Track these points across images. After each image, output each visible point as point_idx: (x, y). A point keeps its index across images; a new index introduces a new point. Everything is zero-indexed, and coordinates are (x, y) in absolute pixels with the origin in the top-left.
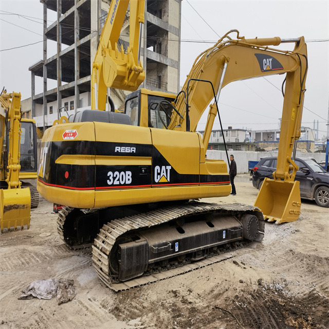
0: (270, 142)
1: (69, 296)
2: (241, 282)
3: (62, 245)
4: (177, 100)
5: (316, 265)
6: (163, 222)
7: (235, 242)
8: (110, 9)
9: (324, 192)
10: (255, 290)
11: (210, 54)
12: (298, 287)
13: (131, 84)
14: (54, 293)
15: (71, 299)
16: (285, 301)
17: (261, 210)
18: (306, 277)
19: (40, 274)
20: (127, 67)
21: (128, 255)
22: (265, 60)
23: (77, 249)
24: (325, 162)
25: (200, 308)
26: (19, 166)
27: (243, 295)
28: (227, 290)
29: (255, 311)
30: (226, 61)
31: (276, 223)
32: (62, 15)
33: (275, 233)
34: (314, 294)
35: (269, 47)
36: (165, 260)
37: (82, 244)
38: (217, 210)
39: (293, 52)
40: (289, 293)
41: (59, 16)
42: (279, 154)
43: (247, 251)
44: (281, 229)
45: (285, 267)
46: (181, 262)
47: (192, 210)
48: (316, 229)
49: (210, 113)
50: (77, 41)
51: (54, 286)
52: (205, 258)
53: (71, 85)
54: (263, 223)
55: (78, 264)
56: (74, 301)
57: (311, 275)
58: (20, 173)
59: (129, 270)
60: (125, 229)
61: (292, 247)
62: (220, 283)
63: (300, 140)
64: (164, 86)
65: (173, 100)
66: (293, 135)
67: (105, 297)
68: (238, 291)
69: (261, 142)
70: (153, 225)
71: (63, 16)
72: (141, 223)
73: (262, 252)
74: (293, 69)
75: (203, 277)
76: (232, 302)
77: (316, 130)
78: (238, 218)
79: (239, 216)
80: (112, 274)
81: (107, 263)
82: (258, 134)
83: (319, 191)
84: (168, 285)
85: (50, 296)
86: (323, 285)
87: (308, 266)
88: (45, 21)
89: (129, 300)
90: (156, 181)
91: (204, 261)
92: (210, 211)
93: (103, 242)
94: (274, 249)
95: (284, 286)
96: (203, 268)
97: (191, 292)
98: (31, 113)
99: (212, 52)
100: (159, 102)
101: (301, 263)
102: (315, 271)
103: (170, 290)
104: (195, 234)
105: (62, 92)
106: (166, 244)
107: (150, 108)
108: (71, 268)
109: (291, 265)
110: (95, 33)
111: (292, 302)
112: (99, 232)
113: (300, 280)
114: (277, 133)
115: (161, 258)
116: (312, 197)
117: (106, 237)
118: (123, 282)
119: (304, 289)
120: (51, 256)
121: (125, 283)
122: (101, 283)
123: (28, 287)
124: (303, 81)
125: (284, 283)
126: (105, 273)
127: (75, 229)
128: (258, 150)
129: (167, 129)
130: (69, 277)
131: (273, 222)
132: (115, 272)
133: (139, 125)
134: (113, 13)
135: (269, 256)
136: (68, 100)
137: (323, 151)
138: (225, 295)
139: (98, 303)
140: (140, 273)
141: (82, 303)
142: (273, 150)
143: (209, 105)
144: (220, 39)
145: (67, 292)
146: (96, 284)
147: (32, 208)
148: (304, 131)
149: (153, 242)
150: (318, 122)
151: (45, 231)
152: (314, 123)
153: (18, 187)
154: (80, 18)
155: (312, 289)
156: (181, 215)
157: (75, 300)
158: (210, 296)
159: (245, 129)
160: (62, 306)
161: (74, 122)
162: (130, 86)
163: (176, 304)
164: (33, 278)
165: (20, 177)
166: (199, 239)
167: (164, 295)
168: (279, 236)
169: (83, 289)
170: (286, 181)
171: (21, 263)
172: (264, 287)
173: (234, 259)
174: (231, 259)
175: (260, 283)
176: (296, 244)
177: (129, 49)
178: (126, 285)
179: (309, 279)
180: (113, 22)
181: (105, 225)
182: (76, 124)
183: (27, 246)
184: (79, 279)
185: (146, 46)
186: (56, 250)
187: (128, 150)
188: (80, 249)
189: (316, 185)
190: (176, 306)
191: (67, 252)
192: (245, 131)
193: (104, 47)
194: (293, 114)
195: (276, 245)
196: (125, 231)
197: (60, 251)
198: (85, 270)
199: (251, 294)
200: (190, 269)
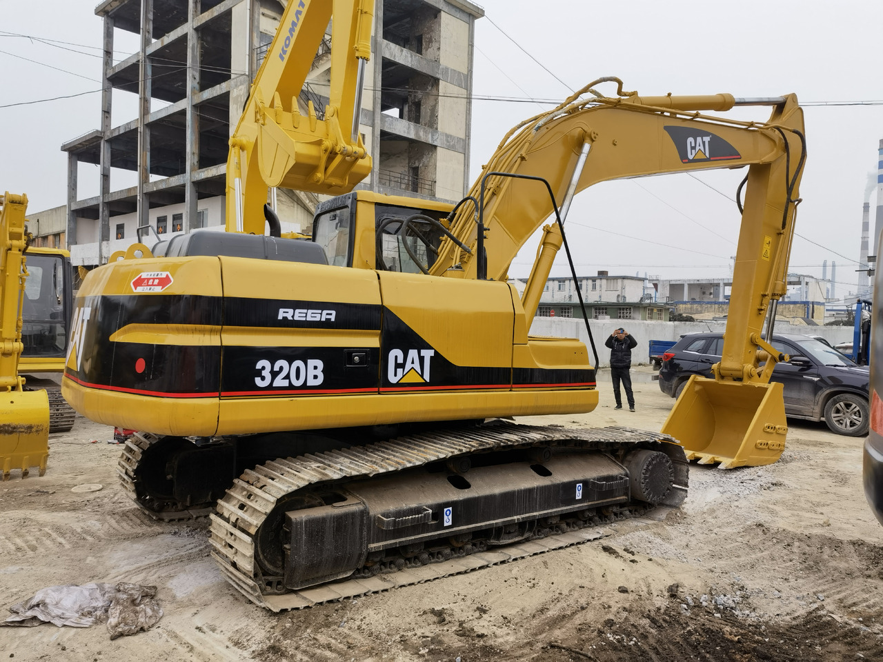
0: (708, 303)
1: (142, 620)
2: (623, 590)
3: (133, 511)
4: (455, 214)
5: (825, 557)
6: (409, 465)
7: (607, 506)
8: (279, 30)
9: (848, 406)
10: (659, 609)
11: (546, 124)
12: (777, 602)
13: (334, 181)
14: (98, 613)
15: (146, 627)
16: (743, 631)
17: (678, 442)
18: (800, 581)
19: (66, 571)
20: (323, 147)
21: (311, 535)
22: (690, 140)
23: (171, 521)
24: (852, 344)
25: (508, 647)
26: (19, 346)
27: (626, 619)
28: (583, 608)
29: (658, 653)
30: (588, 140)
31: (720, 467)
32: (154, 41)
33: (716, 489)
34: (820, 617)
35: (702, 113)
36: (414, 544)
37: (187, 508)
38: (559, 442)
39: (765, 125)
40: (753, 614)
41: (146, 43)
42: (730, 328)
43: (640, 524)
44: (733, 480)
45: (743, 560)
46: (460, 548)
47: (490, 441)
48: (828, 482)
49: (544, 243)
50: (193, 93)
51: (101, 598)
52: (527, 540)
53: (175, 181)
54: (684, 468)
55: (172, 551)
56: (154, 631)
57: (812, 577)
58: (22, 360)
59: (313, 567)
60: (303, 479)
61: (763, 517)
62: (565, 592)
63: (786, 300)
64: (427, 187)
65: (444, 214)
66: (766, 290)
67: (243, 623)
68: (614, 609)
69: (685, 303)
70: (382, 471)
71: (156, 44)
72: (349, 467)
73: (681, 528)
74: (766, 159)
75: (519, 581)
76: (595, 633)
77: (829, 281)
78: (617, 457)
79: (621, 453)
80: (265, 573)
81: (249, 552)
82: (676, 288)
83: (835, 402)
84: (421, 598)
85: (87, 621)
86: (845, 597)
87: (804, 557)
88: (108, 53)
89: (309, 631)
90: (393, 379)
91: (523, 547)
92: (541, 442)
93: (242, 507)
94: (713, 521)
95: (738, 599)
96: (520, 561)
97: (485, 612)
98: (65, 238)
99: (552, 120)
100: (405, 218)
101: (785, 551)
102: (822, 568)
103: (427, 607)
104: (497, 490)
105: (149, 195)
106: (418, 510)
107: (381, 229)
108: (153, 559)
109: (759, 555)
110: (242, 78)
111: (761, 634)
112: (231, 485)
113: (784, 586)
114: (726, 285)
115: (403, 539)
116: (818, 415)
117: (249, 497)
118: (295, 592)
119: (793, 606)
120: (101, 533)
121: (302, 594)
122: (235, 593)
123: (27, 602)
124: (793, 183)
125: (738, 593)
126: (245, 574)
127: (169, 477)
128: (676, 317)
129: (426, 273)
130: (145, 580)
131: (714, 465)
132: (275, 570)
133: (349, 264)
134: (288, 38)
135: (701, 537)
136: (169, 212)
137: (846, 324)
138: (578, 619)
139: (224, 638)
140: (345, 572)
141: (176, 637)
142: (715, 319)
143: (542, 227)
144: (572, 94)
145: (136, 612)
146: (219, 595)
147: (51, 432)
148: (799, 283)
149: (382, 507)
150: (834, 266)
151: (89, 481)
152: (825, 266)
153: (14, 388)
154: (202, 47)
155: (815, 606)
156: (460, 450)
157: (160, 630)
158: (535, 622)
159: (641, 275)
160: (120, 641)
161: (166, 255)
162: (330, 186)
163: (441, 638)
164: (45, 580)
165: (21, 367)
166: (508, 502)
167: (408, 620)
168: (729, 494)
169: (182, 605)
170: (747, 382)
171: (13, 548)
172: (684, 601)
173: (605, 542)
174: (596, 542)
175: (673, 592)
176: (772, 512)
177: (329, 110)
178: (305, 598)
179: (808, 586)
180: (286, 57)
181: (247, 470)
182: (172, 259)
183: (36, 512)
184: (172, 584)
185: (379, 106)
186: (113, 522)
187: (313, 315)
188: (180, 520)
189: (828, 391)
190: (441, 643)
191: (144, 527)
192: (643, 280)
193: (261, 105)
194: (767, 249)
195: (718, 513)
196: (302, 484)
197: (124, 524)
198: (191, 565)
199: (648, 617)
200: (484, 563)
